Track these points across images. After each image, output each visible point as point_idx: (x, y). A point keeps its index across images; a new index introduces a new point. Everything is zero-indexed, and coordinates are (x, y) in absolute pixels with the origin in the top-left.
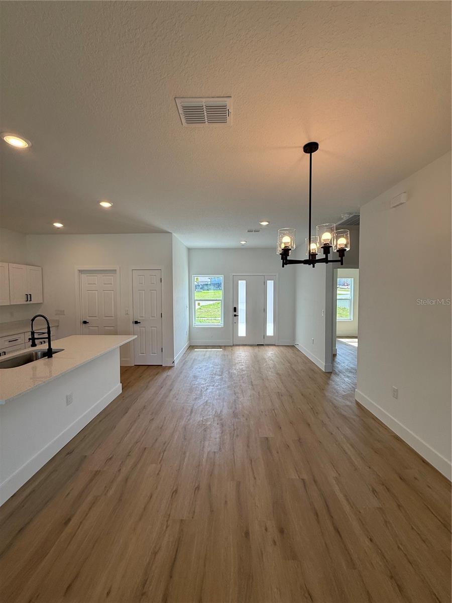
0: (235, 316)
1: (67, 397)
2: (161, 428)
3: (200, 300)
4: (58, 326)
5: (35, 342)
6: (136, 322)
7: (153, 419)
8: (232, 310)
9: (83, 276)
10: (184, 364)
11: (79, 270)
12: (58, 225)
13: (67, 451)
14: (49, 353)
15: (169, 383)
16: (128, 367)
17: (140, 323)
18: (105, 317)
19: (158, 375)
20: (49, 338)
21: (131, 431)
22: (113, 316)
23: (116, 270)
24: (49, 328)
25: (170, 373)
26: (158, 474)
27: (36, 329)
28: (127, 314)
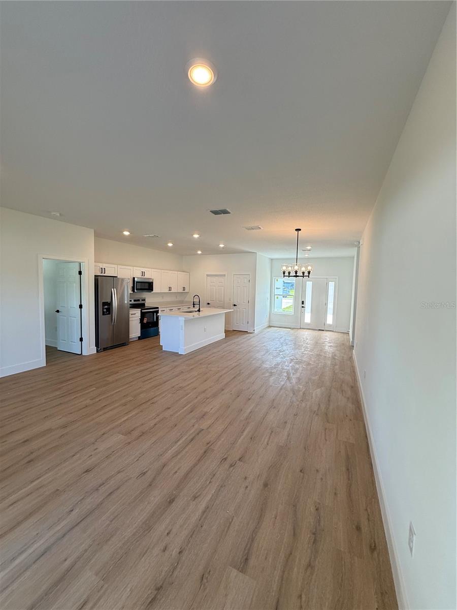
0: (303, 307)
3: (279, 295)
6: (235, 305)
8: (301, 302)
11: (207, 275)
14: (199, 310)
16: (229, 330)
23: (225, 275)
28: (230, 300)
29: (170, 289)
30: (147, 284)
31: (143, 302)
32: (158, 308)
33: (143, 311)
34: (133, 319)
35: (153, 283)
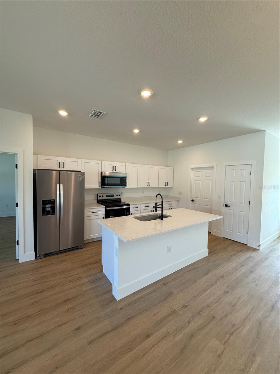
1: (168, 246)
2: (233, 306)
4: (179, 201)
5: (157, 209)
6: (226, 206)
7: (227, 292)
9: (194, 172)
10: (271, 251)
11: (191, 168)
12: (180, 142)
13: (164, 282)
14: (162, 217)
15: (251, 264)
16: (218, 237)
17: (229, 206)
18: (205, 199)
19: (241, 252)
20: (162, 208)
21: (207, 292)
22: (210, 199)
23: (213, 167)
24: (162, 202)
25: (254, 254)
26: (219, 356)
27: (158, 201)
28: (220, 198)
29: (149, 184)
30: (119, 179)
31: (118, 197)
32: (129, 205)
33: (108, 209)
34: (95, 217)
35: (126, 178)
